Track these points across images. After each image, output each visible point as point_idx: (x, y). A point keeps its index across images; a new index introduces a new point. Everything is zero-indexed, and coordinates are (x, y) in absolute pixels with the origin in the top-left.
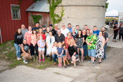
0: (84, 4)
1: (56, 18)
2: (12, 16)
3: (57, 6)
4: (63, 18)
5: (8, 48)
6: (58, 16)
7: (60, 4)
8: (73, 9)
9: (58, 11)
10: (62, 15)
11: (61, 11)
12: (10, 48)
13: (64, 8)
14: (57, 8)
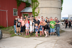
0: (50, 7)
1: (36, 14)
2: (14, 14)
3: (36, 8)
4: (39, 14)
5: (10, 29)
6: (36, 13)
7: (38, 7)
8: (44, 9)
9: (36, 11)
10: (39, 12)
11: (38, 10)
12: (11, 29)
13: (40, 9)
14: (36, 9)
